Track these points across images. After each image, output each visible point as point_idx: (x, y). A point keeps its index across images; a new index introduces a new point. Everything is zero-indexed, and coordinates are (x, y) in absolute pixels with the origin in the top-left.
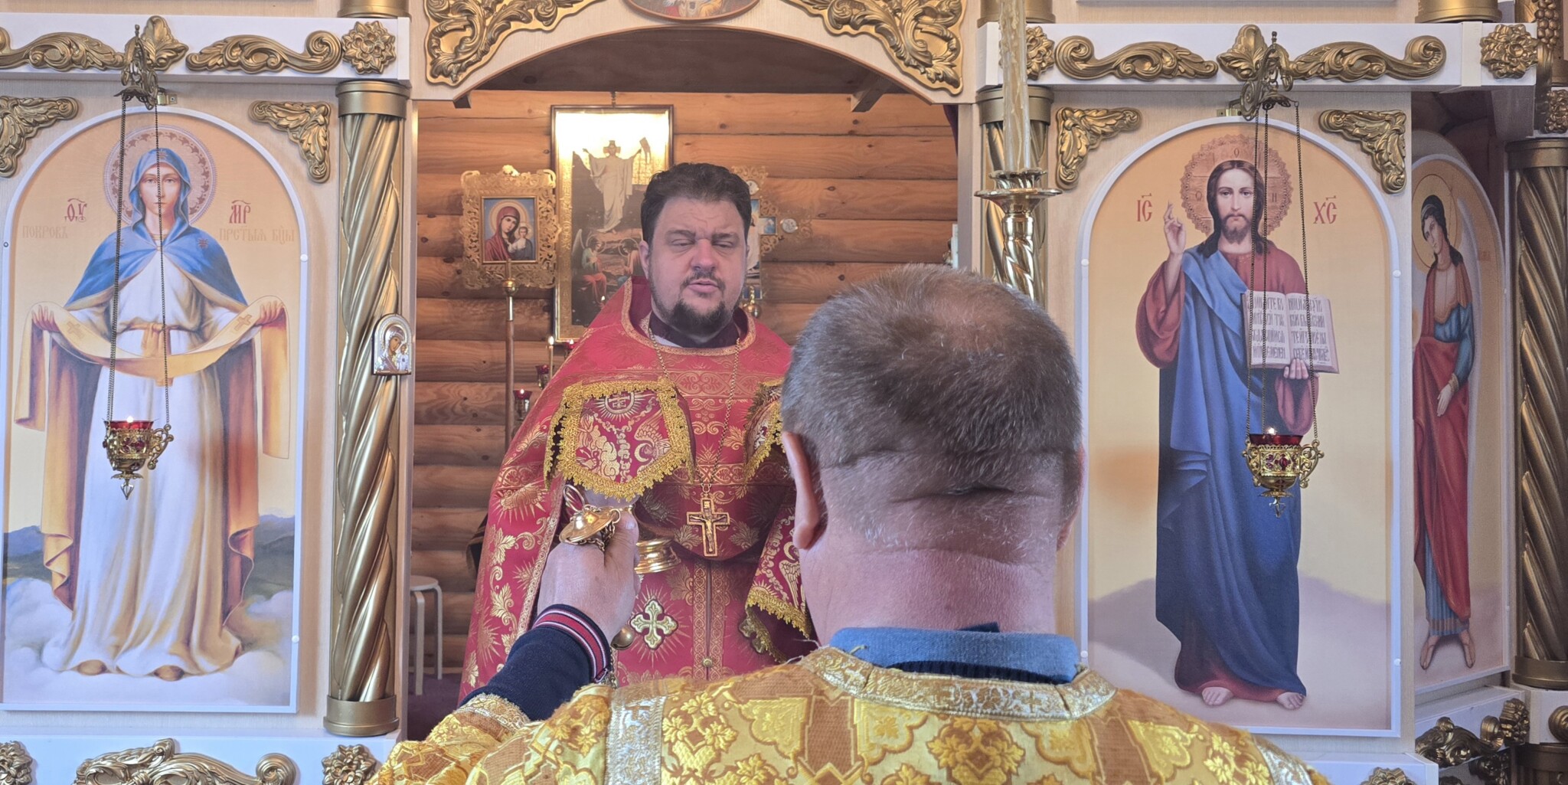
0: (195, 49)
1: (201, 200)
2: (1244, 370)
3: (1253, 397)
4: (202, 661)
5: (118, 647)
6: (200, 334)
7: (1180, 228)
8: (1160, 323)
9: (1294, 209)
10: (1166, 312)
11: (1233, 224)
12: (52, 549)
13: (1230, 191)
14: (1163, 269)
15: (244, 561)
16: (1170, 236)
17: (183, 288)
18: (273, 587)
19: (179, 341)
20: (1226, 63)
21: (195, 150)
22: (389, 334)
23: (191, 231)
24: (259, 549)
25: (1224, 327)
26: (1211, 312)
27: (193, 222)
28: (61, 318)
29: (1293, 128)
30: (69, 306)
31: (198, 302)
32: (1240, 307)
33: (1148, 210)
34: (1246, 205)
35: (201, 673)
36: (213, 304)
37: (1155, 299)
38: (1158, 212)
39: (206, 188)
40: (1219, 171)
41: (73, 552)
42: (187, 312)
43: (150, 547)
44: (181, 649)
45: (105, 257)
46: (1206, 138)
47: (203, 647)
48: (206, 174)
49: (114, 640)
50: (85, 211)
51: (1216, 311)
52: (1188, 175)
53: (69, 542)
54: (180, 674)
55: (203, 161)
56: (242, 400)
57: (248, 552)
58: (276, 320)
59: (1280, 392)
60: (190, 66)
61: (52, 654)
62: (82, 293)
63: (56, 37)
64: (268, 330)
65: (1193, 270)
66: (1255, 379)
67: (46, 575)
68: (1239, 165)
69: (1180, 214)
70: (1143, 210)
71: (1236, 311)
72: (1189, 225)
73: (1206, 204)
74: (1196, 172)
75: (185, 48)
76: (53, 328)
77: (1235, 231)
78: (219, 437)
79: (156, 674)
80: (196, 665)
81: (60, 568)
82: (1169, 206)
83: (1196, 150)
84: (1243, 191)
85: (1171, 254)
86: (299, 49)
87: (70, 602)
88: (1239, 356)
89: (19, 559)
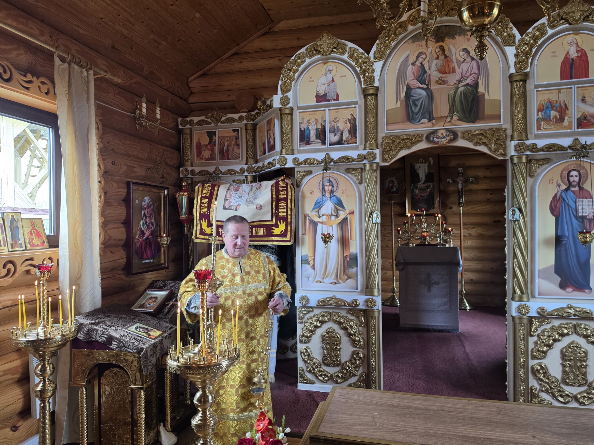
0: (335, 159)
1: (336, 189)
2: (577, 217)
3: (579, 223)
4: (340, 281)
5: (323, 278)
6: (337, 216)
7: (560, 185)
8: (555, 207)
9: (589, 179)
10: (557, 204)
11: (573, 184)
12: (310, 259)
13: (573, 176)
14: (556, 195)
15: (347, 261)
16: (558, 187)
17: (333, 207)
18: (353, 266)
19: (333, 218)
20: (570, 147)
21: (335, 179)
22: (376, 215)
23: (334, 196)
24: (350, 259)
25: (571, 207)
26: (568, 204)
27: (335, 194)
28: (310, 214)
29: (589, 161)
30: (311, 212)
31: (336, 210)
32: (576, 203)
33: (552, 181)
34: (577, 179)
35: (340, 283)
36: (339, 210)
37: (554, 201)
38: (555, 181)
39: (337, 187)
40: (570, 172)
41: (314, 259)
42: (334, 212)
43: (329, 258)
44: (336, 278)
45: (318, 201)
46: (566, 164)
47: (340, 278)
48: (337, 184)
49: (323, 276)
50: (314, 193)
51: (569, 204)
52: (562, 173)
53: (313, 257)
54: (336, 283)
55: (336, 181)
56: (346, 229)
57: (348, 259)
58: (352, 213)
59: (586, 222)
60: (334, 163)
61: (311, 279)
62: (313, 209)
63: (308, 159)
64: (350, 215)
65: (563, 195)
66: (579, 219)
67: (309, 264)
68: (575, 170)
69: (560, 182)
70: (551, 182)
71: (574, 204)
72: (562, 184)
73: (566, 179)
74: (564, 172)
75: (333, 159)
76: (309, 216)
77: (574, 185)
78: (341, 237)
79: (331, 283)
80: (339, 282)
81: (312, 262)
82: (557, 180)
83: (564, 167)
84: (576, 176)
85: (558, 191)
86: (356, 157)
87: (314, 269)
88: (575, 214)
89: (304, 261)
